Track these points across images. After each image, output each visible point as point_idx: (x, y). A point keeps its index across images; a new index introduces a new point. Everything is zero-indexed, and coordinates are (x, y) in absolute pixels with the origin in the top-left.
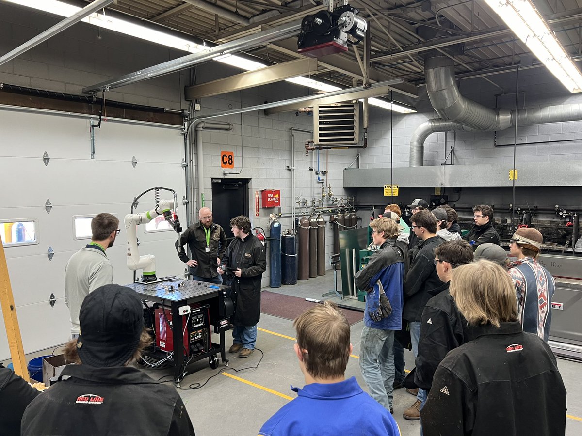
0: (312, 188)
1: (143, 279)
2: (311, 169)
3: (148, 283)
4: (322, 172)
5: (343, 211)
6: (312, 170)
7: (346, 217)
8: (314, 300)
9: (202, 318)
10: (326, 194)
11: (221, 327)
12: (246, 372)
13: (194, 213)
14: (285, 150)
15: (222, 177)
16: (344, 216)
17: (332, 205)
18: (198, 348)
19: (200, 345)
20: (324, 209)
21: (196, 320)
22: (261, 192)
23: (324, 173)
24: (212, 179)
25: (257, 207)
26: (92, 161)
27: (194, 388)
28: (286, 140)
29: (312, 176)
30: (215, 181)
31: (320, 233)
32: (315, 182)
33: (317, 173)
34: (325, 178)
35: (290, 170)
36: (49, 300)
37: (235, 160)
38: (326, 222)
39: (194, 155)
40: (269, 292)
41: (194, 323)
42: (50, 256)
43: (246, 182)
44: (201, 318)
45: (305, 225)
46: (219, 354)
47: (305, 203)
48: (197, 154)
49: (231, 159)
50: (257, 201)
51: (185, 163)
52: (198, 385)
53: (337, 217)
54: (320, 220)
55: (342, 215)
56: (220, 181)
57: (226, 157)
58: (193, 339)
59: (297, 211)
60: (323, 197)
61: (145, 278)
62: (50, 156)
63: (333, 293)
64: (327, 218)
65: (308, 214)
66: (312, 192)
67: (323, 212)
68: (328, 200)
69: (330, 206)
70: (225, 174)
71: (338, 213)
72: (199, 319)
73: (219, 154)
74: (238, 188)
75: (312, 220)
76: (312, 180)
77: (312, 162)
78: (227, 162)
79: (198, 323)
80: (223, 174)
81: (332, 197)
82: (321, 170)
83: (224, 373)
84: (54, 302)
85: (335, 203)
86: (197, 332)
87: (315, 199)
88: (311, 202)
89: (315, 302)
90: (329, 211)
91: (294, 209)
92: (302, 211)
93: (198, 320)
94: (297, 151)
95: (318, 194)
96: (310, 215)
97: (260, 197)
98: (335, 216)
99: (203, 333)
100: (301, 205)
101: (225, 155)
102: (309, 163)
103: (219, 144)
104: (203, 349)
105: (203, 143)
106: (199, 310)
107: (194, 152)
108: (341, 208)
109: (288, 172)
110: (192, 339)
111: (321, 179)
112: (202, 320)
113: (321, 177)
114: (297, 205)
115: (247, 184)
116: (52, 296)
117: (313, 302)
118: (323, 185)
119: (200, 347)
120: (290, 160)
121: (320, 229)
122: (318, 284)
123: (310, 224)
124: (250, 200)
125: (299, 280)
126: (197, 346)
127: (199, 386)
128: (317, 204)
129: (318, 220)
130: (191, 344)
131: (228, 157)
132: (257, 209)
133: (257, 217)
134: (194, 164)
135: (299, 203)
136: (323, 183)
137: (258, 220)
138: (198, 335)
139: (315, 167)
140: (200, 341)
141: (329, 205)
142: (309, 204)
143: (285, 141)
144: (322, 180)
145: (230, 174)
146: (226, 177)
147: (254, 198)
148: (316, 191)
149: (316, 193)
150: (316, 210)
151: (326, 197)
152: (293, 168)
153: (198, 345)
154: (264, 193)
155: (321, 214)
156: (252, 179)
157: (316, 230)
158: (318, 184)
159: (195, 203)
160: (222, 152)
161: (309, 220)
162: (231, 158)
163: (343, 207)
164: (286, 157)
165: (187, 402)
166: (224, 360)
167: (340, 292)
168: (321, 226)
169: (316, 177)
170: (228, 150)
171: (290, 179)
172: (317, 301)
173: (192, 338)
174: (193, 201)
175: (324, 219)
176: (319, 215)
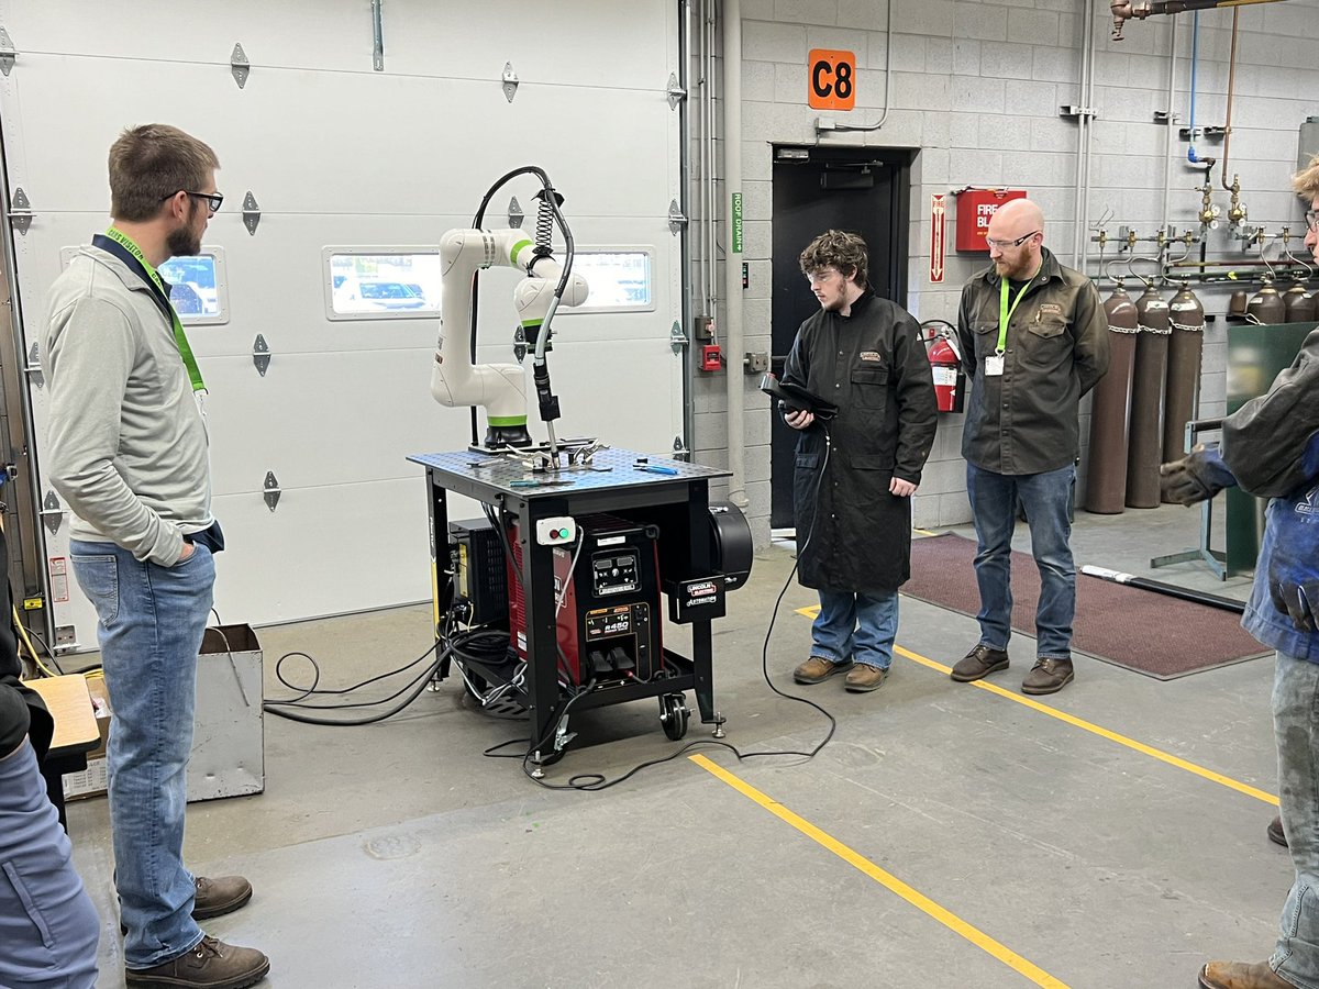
0: (1162, 190)
1: (489, 440)
2: (1161, 119)
3: (498, 450)
4: (1207, 130)
5: (1284, 281)
6: (1165, 122)
7: (1298, 301)
8: (1109, 573)
9: (632, 566)
10: (1216, 211)
11: (691, 603)
12: (768, 763)
13: (707, 261)
14: (1058, 47)
15: (811, 140)
16: (1287, 300)
17: (1243, 254)
18: (614, 664)
19: (623, 654)
20: (1208, 270)
21: (609, 571)
22: (953, 198)
23: (1215, 136)
24: (777, 148)
25: (937, 250)
26: (378, 75)
27: (580, 788)
28: (1065, 9)
29: (1164, 143)
30: (787, 154)
31: (1184, 353)
32: (1174, 166)
33: (1184, 135)
34: (1216, 152)
35: (1074, 120)
36: (260, 488)
37: (860, 81)
38: (1211, 319)
39: (712, 62)
40: (963, 539)
41: (600, 580)
42: (262, 362)
43: (899, 160)
44: (628, 567)
45: (1119, 319)
46: (690, 694)
47: (1127, 240)
48: (721, 58)
49: (846, 79)
50: (938, 229)
51: (679, 90)
52: (599, 779)
53: (1260, 300)
54: (1184, 307)
55: (1281, 295)
56: (804, 155)
57: (829, 70)
58: (598, 631)
59: (1095, 270)
60: (1206, 222)
61: (494, 437)
62: (251, 59)
63: (1196, 555)
64: (1217, 304)
65: (1138, 282)
66: (1162, 205)
67: (1202, 278)
68: (1227, 234)
69: (1232, 260)
70: (821, 132)
71: (1263, 285)
72: (621, 569)
73: (804, 60)
74: (870, 182)
75: (1151, 305)
76: (1163, 158)
77: (1165, 91)
78: (829, 87)
79: (619, 581)
80: (813, 132)
81: (1242, 223)
82: (1203, 121)
83: (697, 758)
84: (277, 495)
85: (1255, 248)
86: (611, 612)
87: (1172, 230)
88: (1152, 240)
89: (1113, 580)
90: (1225, 275)
91: (1080, 262)
92: (1112, 270)
93: (615, 571)
94: (1106, 52)
95: (1186, 212)
96: (1146, 289)
97: (950, 213)
98: (1250, 296)
99: (634, 618)
100: (1111, 249)
101: (824, 65)
102: (1155, 95)
103: (804, 25)
104: (633, 670)
105: (742, 20)
106: (622, 540)
107: (712, 51)
108: (1280, 268)
109: (1065, 127)
110: (594, 632)
111: (1199, 154)
112: (631, 576)
113: (1202, 148)
114: (1094, 250)
115: (903, 170)
116: (271, 480)
117: (1108, 579)
118: (1208, 181)
119: (623, 660)
120: (1076, 86)
121: (1182, 338)
122: (1153, 529)
123: (1142, 317)
124: (912, 226)
125: (1088, 511)
126: (612, 656)
127: (601, 784)
128: (1176, 248)
129: (1174, 307)
130: (588, 648)
131: (834, 70)
132: (938, 260)
133: (937, 286)
134: (712, 92)
135: (1100, 239)
136: (1207, 171)
137: (940, 296)
138: (614, 620)
139: (1175, 108)
140: (624, 641)
141: (1228, 255)
142: (1144, 249)
143: (1060, 13)
144: (1205, 160)
145: (837, 129)
146: (823, 141)
147: (926, 215)
148: (1176, 202)
149: (1179, 206)
150: (1173, 272)
151: (1215, 225)
152: (1084, 111)
153: (619, 653)
154: (967, 202)
155: (1195, 287)
156: (923, 151)
157: (1166, 341)
158: (1186, 176)
159: (713, 227)
160: (813, 53)
161: (1140, 304)
162: (845, 73)
163: (1289, 264)
164: (1060, 73)
165: (536, 826)
166: (707, 716)
167: (1217, 555)
168: (1188, 328)
169: (1178, 149)
170: (834, 45)
171: (1073, 153)
172: (1122, 577)
173: (591, 627)
174: (707, 220)
175: (1200, 305)
176: (1182, 289)
